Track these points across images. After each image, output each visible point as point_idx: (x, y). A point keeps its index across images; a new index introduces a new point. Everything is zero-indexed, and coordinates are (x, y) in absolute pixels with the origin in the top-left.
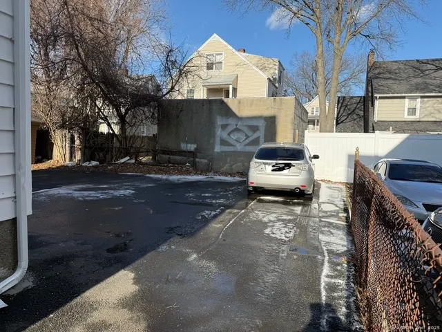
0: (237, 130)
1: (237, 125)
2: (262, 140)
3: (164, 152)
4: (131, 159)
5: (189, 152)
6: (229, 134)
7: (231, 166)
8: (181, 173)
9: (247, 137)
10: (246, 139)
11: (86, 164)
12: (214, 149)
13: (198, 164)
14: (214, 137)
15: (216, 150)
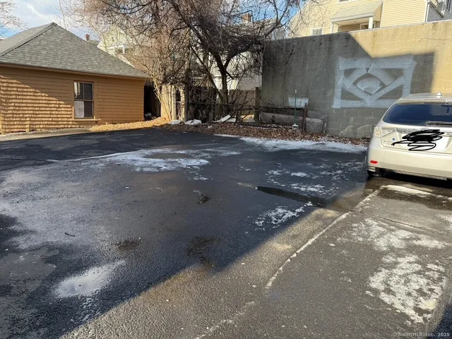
0: (368, 76)
1: (367, 69)
2: (406, 90)
3: (268, 110)
4: (231, 117)
5: (297, 109)
6: (355, 83)
7: (355, 128)
8: (285, 136)
9: (383, 86)
10: (381, 89)
11: (189, 123)
12: (331, 103)
13: (308, 125)
14: (334, 88)
15: (334, 106)
